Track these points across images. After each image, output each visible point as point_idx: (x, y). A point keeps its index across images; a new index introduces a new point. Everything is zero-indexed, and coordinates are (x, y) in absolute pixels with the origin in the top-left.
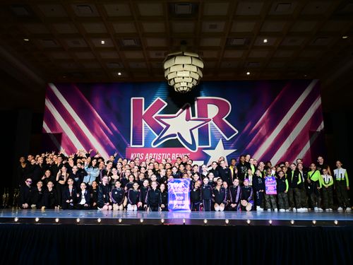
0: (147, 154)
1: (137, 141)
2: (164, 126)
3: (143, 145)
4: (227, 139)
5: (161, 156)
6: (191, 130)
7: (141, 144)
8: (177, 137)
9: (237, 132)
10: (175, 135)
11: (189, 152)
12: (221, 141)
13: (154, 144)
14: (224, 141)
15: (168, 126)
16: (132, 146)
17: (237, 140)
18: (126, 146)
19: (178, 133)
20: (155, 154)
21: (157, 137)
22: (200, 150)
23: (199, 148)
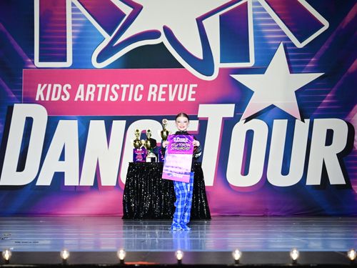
0: (81, 87)
1: (53, 50)
2: (127, 10)
3: (69, 63)
4: (299, 45)
5: (120, 91)
6: (200, 21)
7: (64, 59)
8: (163, 39)
9: (326, 24)
10: (155, 34)
11: (195, 80)
12: (281, 50)
13: (100, 59)
14: (289, 48)
15: (137, 9)
16: (38, 64)
17: (325, 46)
18: (23, 64)
19: (166, 29)
20: (101, 86)
21: (108, 38)
22: (225, 73)
23: (221, 70)
